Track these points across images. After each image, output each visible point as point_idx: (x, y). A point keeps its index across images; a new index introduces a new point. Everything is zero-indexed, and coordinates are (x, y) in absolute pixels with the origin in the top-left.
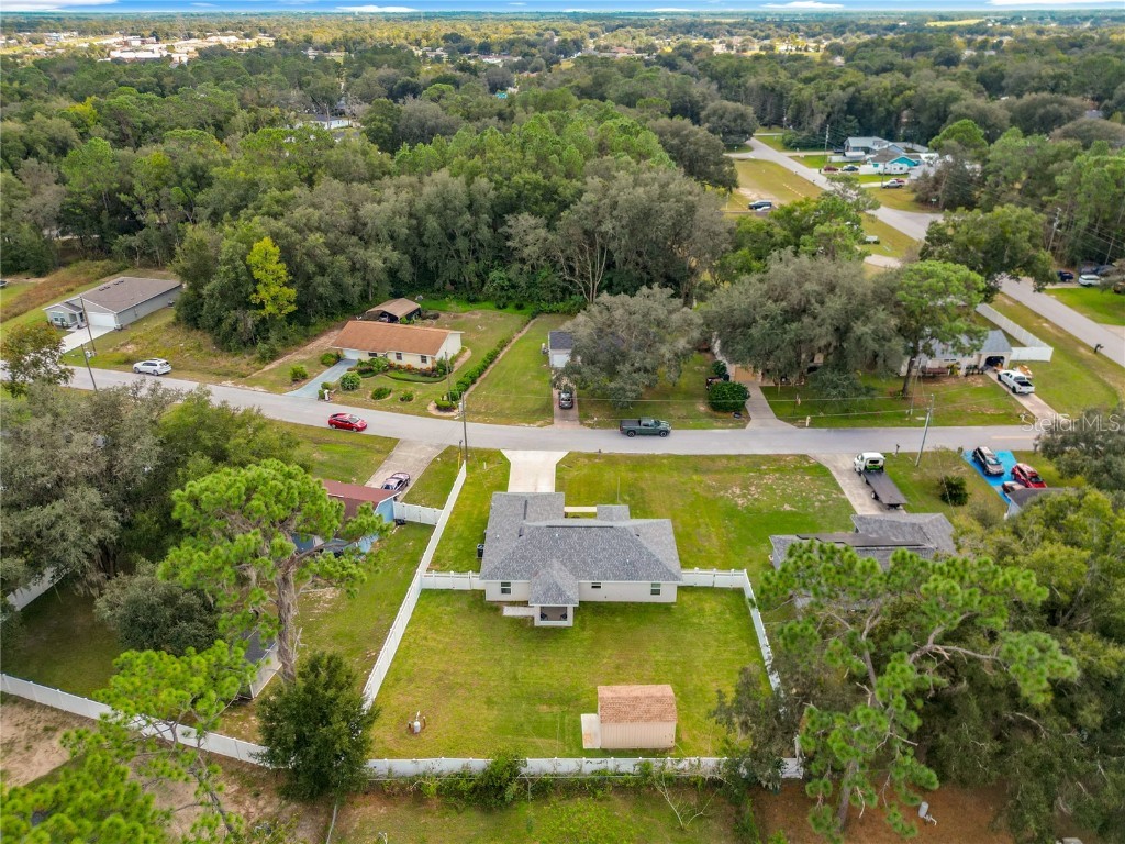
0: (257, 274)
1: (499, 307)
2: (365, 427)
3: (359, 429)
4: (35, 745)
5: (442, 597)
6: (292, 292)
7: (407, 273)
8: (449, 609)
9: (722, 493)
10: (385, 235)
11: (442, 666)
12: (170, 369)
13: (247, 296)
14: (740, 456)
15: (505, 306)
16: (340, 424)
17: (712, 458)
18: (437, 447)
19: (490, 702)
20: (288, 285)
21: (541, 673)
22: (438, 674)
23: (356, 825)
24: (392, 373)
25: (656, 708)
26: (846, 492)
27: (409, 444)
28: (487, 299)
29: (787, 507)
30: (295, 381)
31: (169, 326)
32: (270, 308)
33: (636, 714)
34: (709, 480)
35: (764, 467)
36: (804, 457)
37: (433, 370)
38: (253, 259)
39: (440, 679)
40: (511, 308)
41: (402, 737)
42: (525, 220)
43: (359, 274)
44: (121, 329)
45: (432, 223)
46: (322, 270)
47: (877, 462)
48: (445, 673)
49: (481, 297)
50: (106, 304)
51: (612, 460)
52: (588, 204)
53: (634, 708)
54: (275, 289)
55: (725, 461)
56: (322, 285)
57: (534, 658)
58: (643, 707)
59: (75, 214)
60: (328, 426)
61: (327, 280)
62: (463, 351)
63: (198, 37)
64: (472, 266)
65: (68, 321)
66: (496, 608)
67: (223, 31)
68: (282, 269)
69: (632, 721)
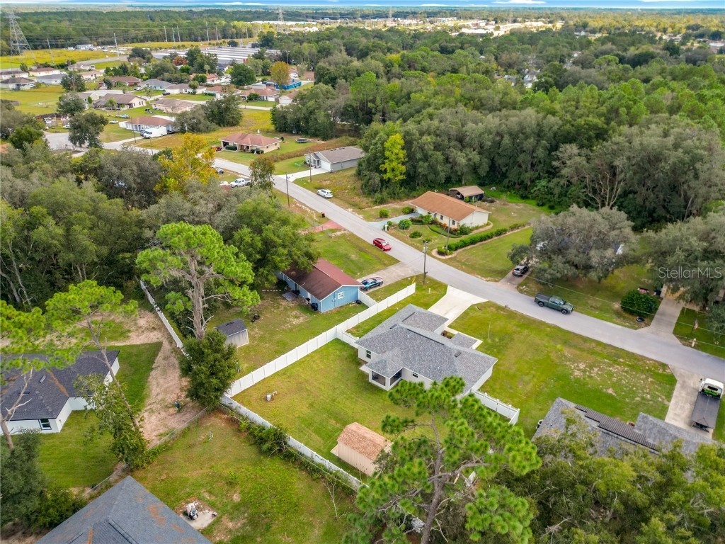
0: (387, 154)
1: (538, 205)
2: (389, 249)
3: (385, 250)
4: (145, 332)
5: (341, 346)
6: (403, 168)
7: (483, 171)
8: (338, 353)
9: (568, 363)
10: (476, 144)
11: (308, 378)
12: (331, 196)
13: (379, 165)
14: (610, 346)
15: (543, 205)
16: (378, 244)
17: (586, 339)
18: (415, 272)
19: (311, 405)
20: (403, 163)
21: (349, 405)
22: (303, 380)
23: (209, 424)
24: (433, 227)
25: (370, 449)
26: (673, 401)
27: (404, 265)
28: (533, 199)
29: (610, 391)
30: (381, 217)
31: (351, 176)
32: (389, 175)
33: (356, 445)
34: (567, 352)
35: (622, 360)
36: (664, 366)
37: (456, 230)
38: (387, 145)
39: (302, 383)
40: (545, 208)
41: (260, 399)
42: (572, 149)
43: (449, 165)
44: (331, 173)
45: (507, 141)
46: (426, 158)
47: (716, 390)
48: (307, 381)
49: (530, 196)
50: (329, 158)
51: (511, 315)
52: (616, 144)
53: (360, 442)
54: (394, 164)
55: (594, 345)
56: (422, 168)
57: (353, 396)
58: (364, 444)
59: (348, 110)
60: (372, 243)
61: (426, 164)
62: (488, 224)
63: (520, 22)
64: (528, 175)
65: (312, 164)
66: (360, 363)
67: (537, 19)
68: (402, 154)
69: (353, 448)
